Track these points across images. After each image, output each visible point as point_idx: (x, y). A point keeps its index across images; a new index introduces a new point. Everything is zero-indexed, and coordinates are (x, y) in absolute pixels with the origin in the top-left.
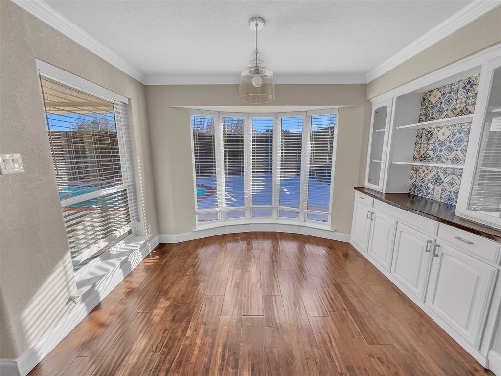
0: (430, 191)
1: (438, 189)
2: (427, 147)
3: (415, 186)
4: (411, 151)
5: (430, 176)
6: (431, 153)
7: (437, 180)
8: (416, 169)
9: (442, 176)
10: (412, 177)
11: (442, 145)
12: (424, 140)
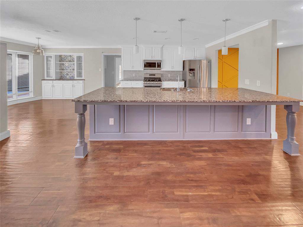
0: (66, 77)
1: (68, 76)
2: (63, 67)
3: (62, 77)
4: (59, 68)
5: (65, 74)
6: (65, 69)
7: (67, 74)
8: (61, 72)
9: (68, 73)
10: (60, 74)
11: (67, 67)
12: (62, 66)
